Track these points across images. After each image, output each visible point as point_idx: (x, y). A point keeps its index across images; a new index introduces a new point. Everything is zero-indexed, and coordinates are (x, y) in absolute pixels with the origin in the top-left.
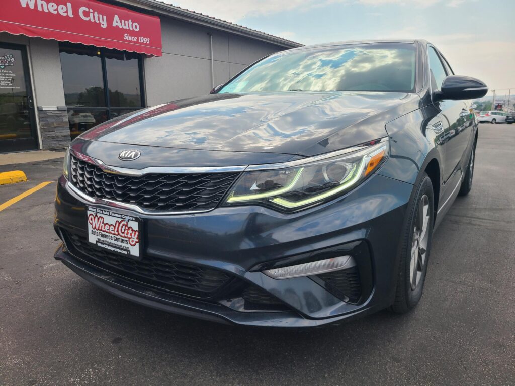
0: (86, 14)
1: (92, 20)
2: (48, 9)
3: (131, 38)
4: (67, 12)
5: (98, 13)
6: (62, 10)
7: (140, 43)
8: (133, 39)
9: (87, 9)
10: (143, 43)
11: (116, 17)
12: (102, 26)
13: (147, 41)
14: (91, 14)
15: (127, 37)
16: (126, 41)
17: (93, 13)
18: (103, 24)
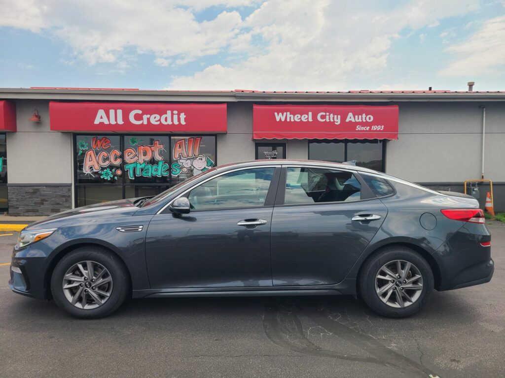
0: (323, 117)
1: (328, 120)
2: (294, 119)
3: (363, 128)
4: (308, 118)
5: (334, 115)
6: (304, 118)
7: (373, 131)
8: (366, 128)
9: (324, 114)
10: (376, 131)
11: (350, 115)
12: (336, 123)
13: (381, 128)
14: (327, 117)
15: (358, 128)
16: (358, 131)
17: (329, 115)
18: (337, 122)
